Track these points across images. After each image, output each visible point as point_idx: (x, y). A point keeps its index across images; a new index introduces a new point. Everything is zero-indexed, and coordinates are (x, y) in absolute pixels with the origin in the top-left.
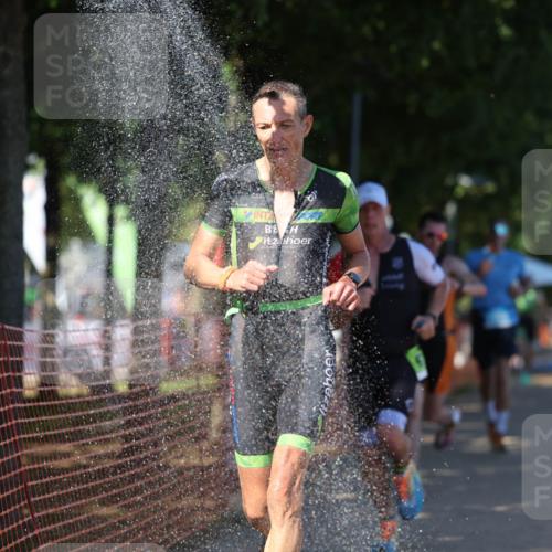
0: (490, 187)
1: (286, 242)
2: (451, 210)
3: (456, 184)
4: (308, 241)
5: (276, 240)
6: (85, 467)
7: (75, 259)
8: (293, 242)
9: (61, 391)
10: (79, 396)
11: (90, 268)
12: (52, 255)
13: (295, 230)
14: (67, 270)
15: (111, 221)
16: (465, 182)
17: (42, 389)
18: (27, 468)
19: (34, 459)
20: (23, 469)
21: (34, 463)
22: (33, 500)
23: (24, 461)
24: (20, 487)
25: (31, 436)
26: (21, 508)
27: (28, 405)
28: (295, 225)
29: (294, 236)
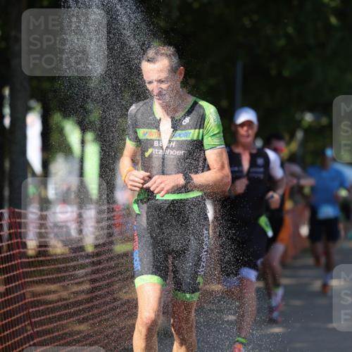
0: (324, 121)
1: (168, 152)
2: (300, 135)
3: (302, 119)
4: (182, 152)
5: (161, 151)
6: (67, 299)
7: (60, 167)
8: (172, 152)
9: (51, 250)
10: (62, 255)
11: (70, 173)
12: (46, 164)
13: (173, 144)
14: (56, 174)
15: (83, 142)
16: (309, 117)
17: (40, 249)
18: (30, 300)
19: (34, 294)
20: (27, 301)
21: (34, 297)
22: (33, 320)
23: (28, 296)
24: (25, 312)
25: (32, 279)
26: (25, 326)
27: (31, 260)
28: (173, 141)
29: (172, 148)
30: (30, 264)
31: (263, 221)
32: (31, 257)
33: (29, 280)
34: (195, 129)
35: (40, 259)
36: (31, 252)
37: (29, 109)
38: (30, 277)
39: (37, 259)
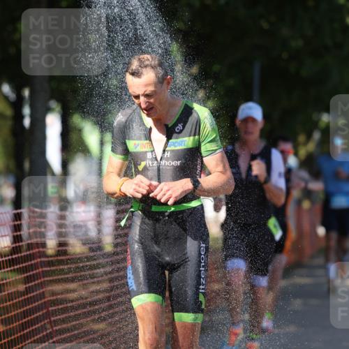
1: (163, 162)
3: (319, 120)
4: (178, 163)
5: (156, 162)
6: (86, 298)
7: (79, 167)
8: (167, 163)
9: (70, 249)
11: (90, 173)
12: (65, 165)
13: (168, 154)
14: (75, 174)
15: (102, 143)
16: (326, 118)
17: (60, 248)
18: (49, 299)
19: (53, 294)
20: (46, 300)
21: (53, 296)
22: (52, 319)
23: (47, 295)
24: (44, 311)
25: (51, 278)
26: (45, 324)
27: (50, 259)
28: (168, 151)
29: (167, 159)
30: (50, 264)
31: (272, 223)
32: (51, 257)
33: (48, 279)
34: (190, 136)
35: (59, 258)
36: (50, 252)
37: (49, 110)
38: (50, 276)
39: (56, 258)
